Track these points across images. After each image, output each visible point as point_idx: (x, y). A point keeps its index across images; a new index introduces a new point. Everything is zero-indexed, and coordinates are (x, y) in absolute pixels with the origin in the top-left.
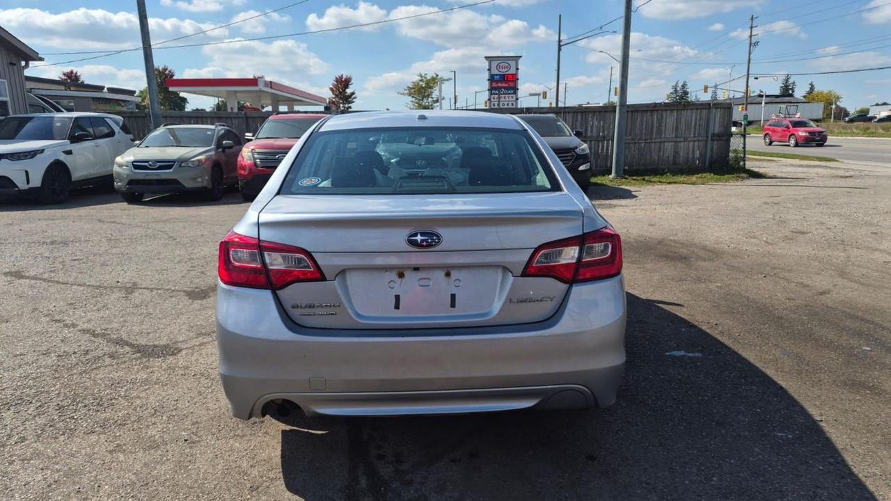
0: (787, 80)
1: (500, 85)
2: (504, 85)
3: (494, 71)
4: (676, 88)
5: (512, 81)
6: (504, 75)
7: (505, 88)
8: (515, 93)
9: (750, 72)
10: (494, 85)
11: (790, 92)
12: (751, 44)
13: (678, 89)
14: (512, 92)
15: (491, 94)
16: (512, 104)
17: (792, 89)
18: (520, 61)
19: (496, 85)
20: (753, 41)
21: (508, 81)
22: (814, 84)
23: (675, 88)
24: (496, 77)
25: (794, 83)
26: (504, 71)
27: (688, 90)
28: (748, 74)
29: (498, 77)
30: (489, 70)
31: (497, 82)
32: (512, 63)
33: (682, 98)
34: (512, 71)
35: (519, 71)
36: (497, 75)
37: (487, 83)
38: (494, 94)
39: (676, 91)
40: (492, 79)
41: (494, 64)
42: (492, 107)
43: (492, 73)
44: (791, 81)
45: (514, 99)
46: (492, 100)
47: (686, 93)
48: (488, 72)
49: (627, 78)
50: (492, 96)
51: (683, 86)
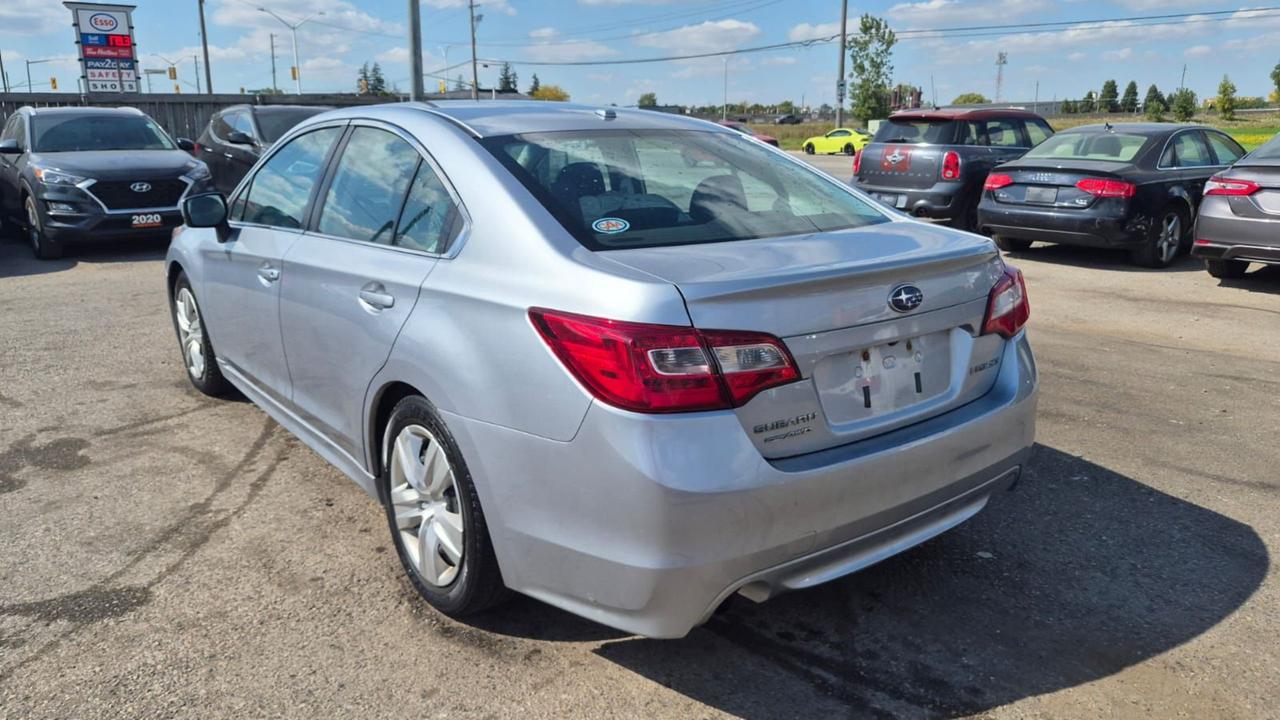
0: (507, 70)
1: (101, 52)
2: (109, 53)
3: (86, 28)
4: (365, 74)
5: (126, 47)
6: (107, 36)
7: (112, 58)
8: (132, 67)
9: (477, 57)
10: (90, 51)
11: (512, 86)
12: (473, 18)
13: (369, 74)
14: (127, 65)
15: (87, 68)
16: (131, 87)
17: (514, 82)
18: (134, 14)
19: (94, 53)
20: (476, 14)
21: (114, 47)
22: (538, 76)
23: (364, 72)
24: (90, 38)
25: (515, 75)
26: (105, 29)
27: (383, 77)
28: (475, 60)
29: (96, 38)
30: (76, 25)
31: (95, 47)
32: (120, 17)
33: (375, 88)
34: (122, 30)
35: (134, 30)
36: (93, 35)
37: (76, 48)
38: (92, 67)
39: (365, 77)
40: (83, 40)
41: (85, 16)
42: (92, 90)
43: (83, 31)
44: (510, 73)
45: (133, 77)
46: (90, 78)
47: (380, 81)
48: (74, 29)
49: (420, 56)
50: (89, 71)
51: (375, 70)
